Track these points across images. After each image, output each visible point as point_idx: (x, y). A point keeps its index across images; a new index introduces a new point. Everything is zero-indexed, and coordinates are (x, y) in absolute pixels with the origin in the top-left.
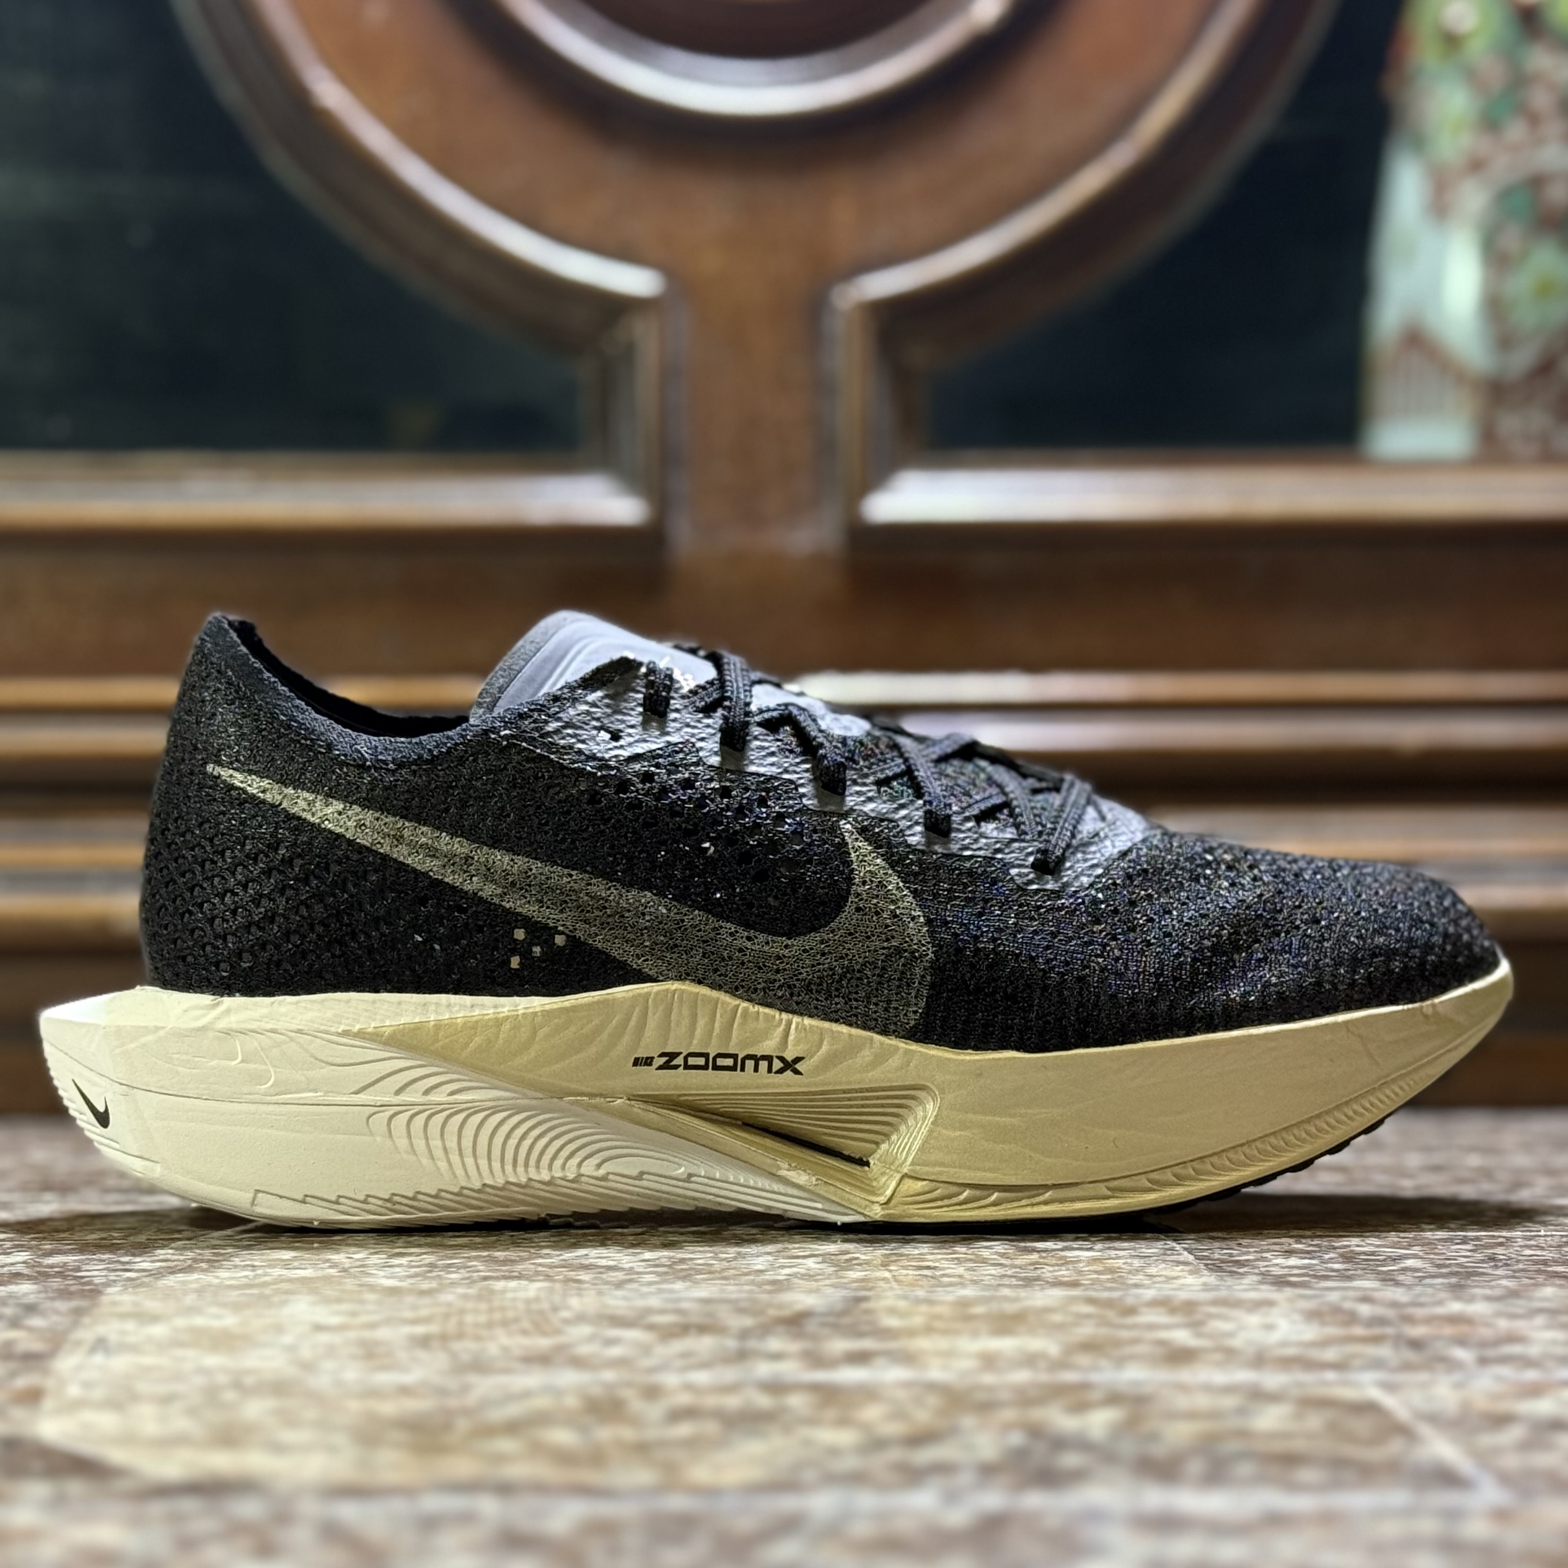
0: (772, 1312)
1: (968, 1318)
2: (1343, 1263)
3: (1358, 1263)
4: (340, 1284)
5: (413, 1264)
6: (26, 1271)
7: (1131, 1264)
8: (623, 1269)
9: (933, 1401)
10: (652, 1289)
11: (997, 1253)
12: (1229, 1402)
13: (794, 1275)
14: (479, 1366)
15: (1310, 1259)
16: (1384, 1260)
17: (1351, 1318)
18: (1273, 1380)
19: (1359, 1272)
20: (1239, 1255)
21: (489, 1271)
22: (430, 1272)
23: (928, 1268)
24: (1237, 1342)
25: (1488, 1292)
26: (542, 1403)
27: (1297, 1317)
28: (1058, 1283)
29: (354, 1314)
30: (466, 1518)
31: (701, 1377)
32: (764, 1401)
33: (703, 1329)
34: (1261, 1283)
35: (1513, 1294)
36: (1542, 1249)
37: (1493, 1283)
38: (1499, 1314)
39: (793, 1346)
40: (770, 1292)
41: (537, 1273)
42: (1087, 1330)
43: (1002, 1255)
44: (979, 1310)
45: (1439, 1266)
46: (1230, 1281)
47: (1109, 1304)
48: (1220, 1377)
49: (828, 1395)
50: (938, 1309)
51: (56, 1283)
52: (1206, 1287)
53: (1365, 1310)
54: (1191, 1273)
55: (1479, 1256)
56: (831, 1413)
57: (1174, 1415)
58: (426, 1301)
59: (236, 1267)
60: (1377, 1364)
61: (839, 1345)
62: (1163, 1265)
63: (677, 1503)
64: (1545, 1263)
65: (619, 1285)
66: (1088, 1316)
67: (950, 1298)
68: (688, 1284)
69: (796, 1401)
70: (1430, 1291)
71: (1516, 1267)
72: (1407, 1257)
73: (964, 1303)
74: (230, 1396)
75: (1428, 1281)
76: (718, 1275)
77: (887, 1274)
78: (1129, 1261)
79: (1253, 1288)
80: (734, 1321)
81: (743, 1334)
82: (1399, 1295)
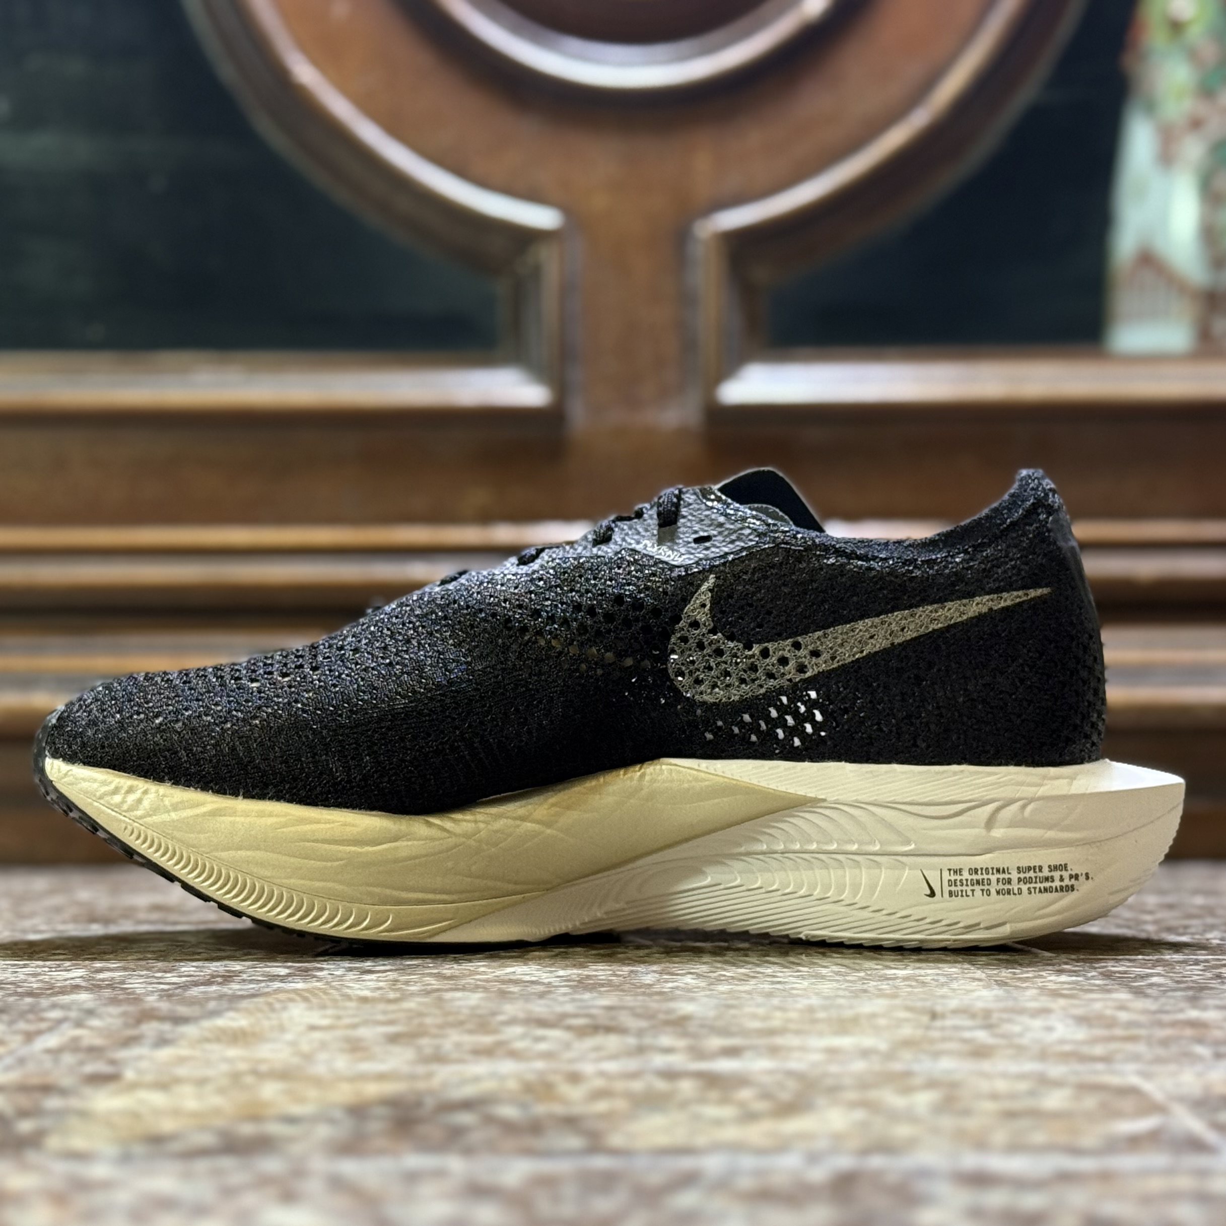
0: (662, 1016)
1: (814, 1021)
2: (1103, 979)
3: (1113, 979)
5: (380, 979)
6: (83, 984)
7: (937, 981)
8: (544, 984)
9: (792, 1084)
10: (567, 998)
12: (1023, 1086)
13: (677, 988)
14: (439, 1058)
15: (1076, 976)
16: (1135, 977)
17: (1110, 1022)
18: (1055, 1070)
19: (1117, 987)
20: (1022, 973)
21: (440, 985)
22: (394, 985)
23: (779, 982)
24: (1026, 1040)
25: (1217, 1002)
26: (488, 1086)
27: (1070, 1021)
28: (881, 994)
29: (339, 1018)
30: (439, 1174)
31: (611, 1066)
32: (661, 1085)
33: (609, 1030)
34: (1040, 995)
37: (1222, 995)
39: (681, 1043)
40: (657, 1001)
42: (907, 1031)
44: (821, 1015)
45: (1178, 982)
46: (1014, 993)
47: (923, 1011)
48: (1013, 1067)
49: (711, 1080)
50: (789, 1015)
51: (107, 993)
52: (998, 998)
53: (1123, 1016)
54: (985, 987)
56: (714, 1094)
57: (979, 1096)
59: (244, 981)
60: (1135, 1058)
61: (716, 1042)
62: (962, 982)
63: (601, 1162)
65: (541, 995)
66: (907, 1020)
67: (799, 1006)
68: (595, 995)
69: (686, 1087)
70: (1172, 1001)
72: (1152, 975)
73: (810, 1010)
74: (249, 1080)
75: (1170, 994)
76: (618, 988)
77: (747, 988)
78: (936, 978)
79: (1033, 999)
80: (633, 1023)
81: (640, 1033)
82: (1148, 1004)
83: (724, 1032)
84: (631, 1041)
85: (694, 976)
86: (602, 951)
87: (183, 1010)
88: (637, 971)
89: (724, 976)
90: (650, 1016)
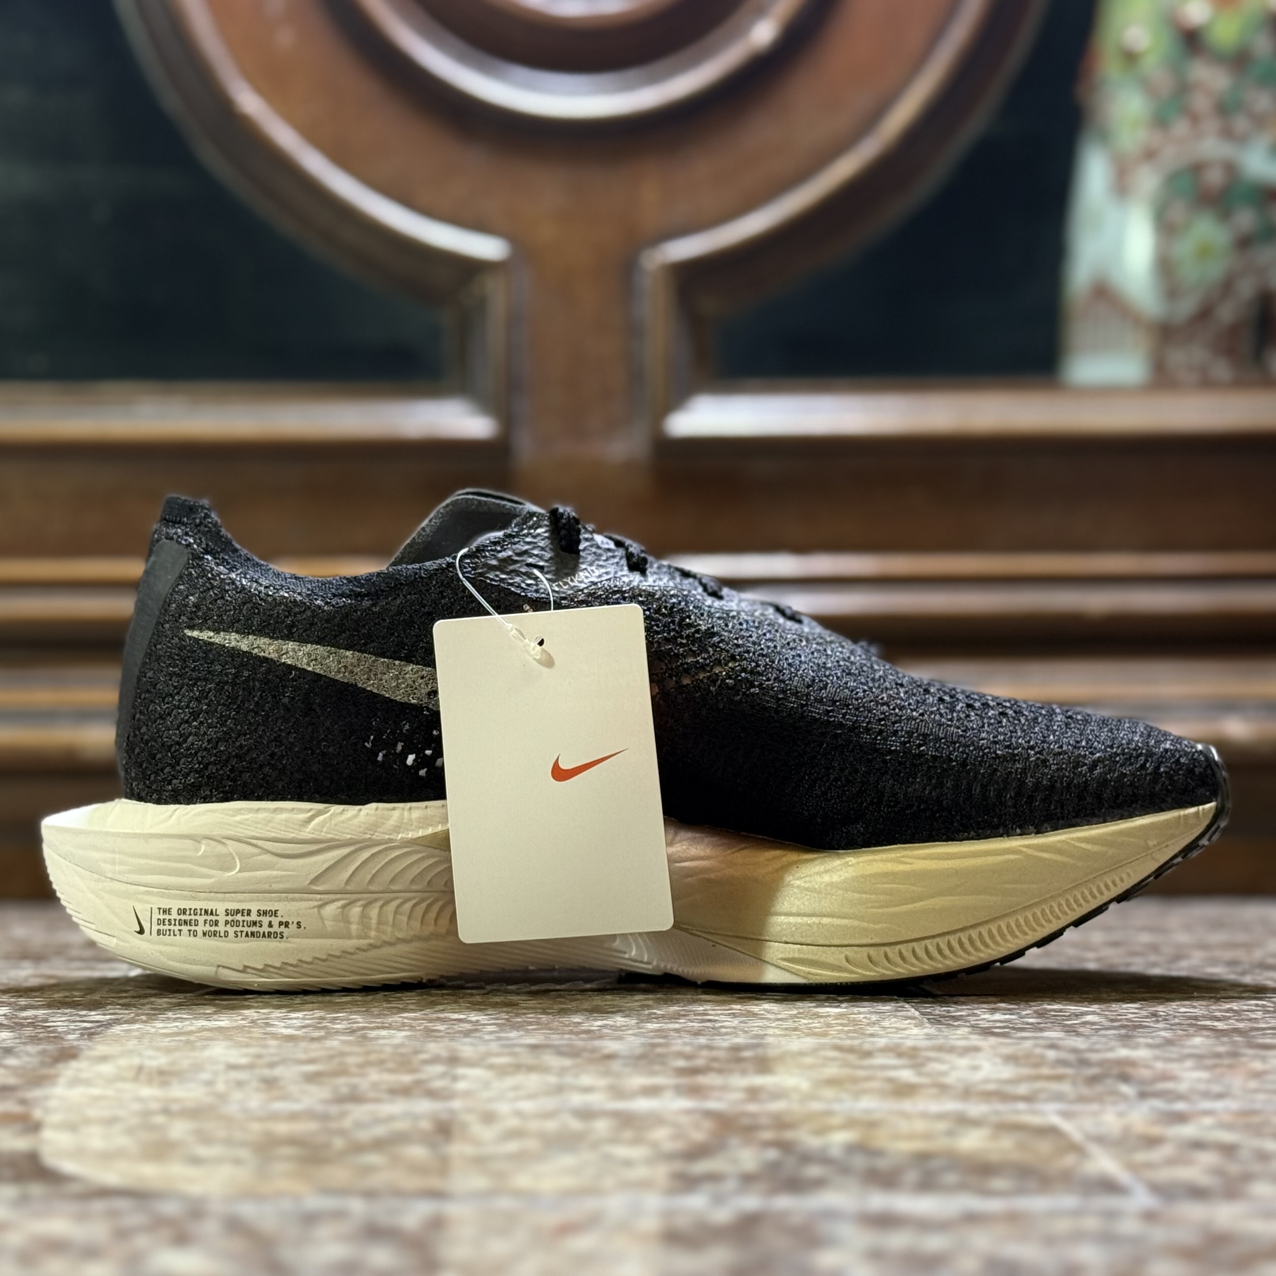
1: (740, 1060)
2: (1037, 1018)
3: (1047, 1018)
7: (869, 1019)
12: (940, 1126)
13: (606, 1026)
14: (355, 1097)
15: (1010, 1014)
16: (1070, 1016)
17: (1040, 1061)
18: (974, 1108)
19: (1049, 1025)
20: (955, 1011)
23: (710, 1021)
24: (950, 1080)
25: (1150, 1041)
26: (405, 1125)
27: (998, 1060)
28: (811, 1033)
31: (528, 1106)
33: (531, 1069)
34: (971, 1033)
35: (1169, 1042)
37: (1154, 1034)
38: (1157, 1058)
39: (603, 1082)
42: (832, 1071)
44: (747, 1054)
45: (1112, 1021)
46: (946, 1031)
47: (851, 1050)
48: (934, 1107)
49: (626, 1120)
50: (715, 1053)
52: (930, 1036)
53: (1051, 1054)
54: (916, 1025)
55: (1144, 1013)
56: (628, 1134)
60: (1059, 1097)
61: (637, 1081)
62: (894, 1020)
66: (834, 1059)
67: (726, 1044)
70: (1104, 1040)
71: (1172, 1021)
72: (1087, 1013)
73: (737, 1048)
75: (1103, 1032)
76: (546, 1026)
77: (677, 1026)
78: (868, 1015)
79: (964, 1038)
80: (557, 1062)
81: (562, 1072)
82: (1079, 1043)
89: (655, 1014)
90: (575, 1054)
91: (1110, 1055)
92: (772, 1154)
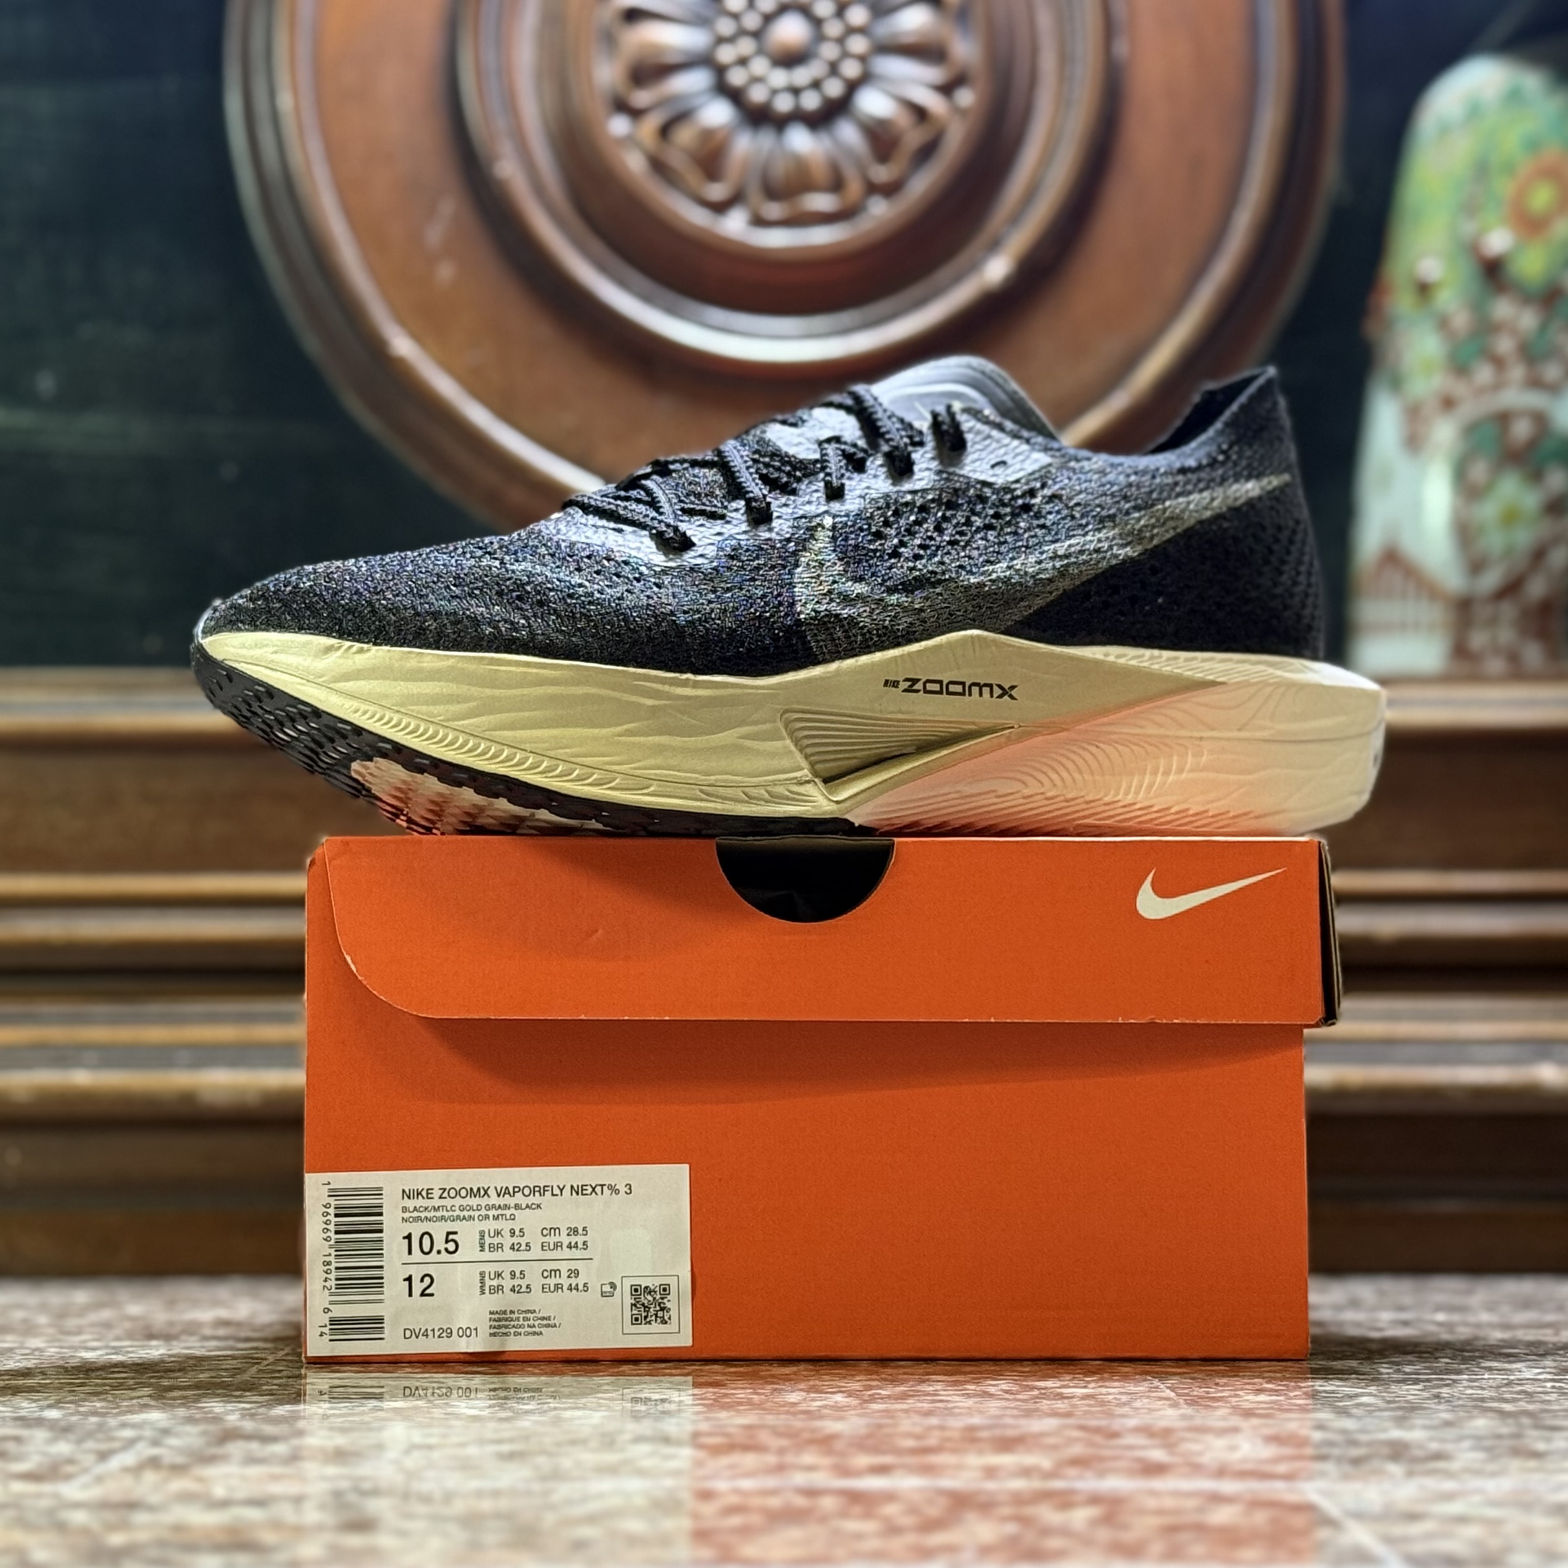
0: (806, 1435)
1: (975, 1440)
2: (1306, 1399)
3: (1318, 1399)
4: (429, 1413)
7: (1119, 1399)
9: (942, 1502)
11: (1002, 1390)
12: (1191, 1503)
13: (825, 1407)
15: (1277, 1395)
16: (1342, 1397)
17: (1302, 1442)
18: (1228, 1487)
19: (1319, 1406)
20: (1215, 1393)
23: (941, 1401)
24: (1206, 1459)
25: (1427, 1422)
26: (614, 1502)
27: (1259, 1440)
28: (1055, 1414)
31: (747, 1484)
32: (800, 1501)
33: (747, 1448)
34: (1230, 1414)
35: (1448, 1424)
36: (1483, 1389)
37: (1433, 1416)
38: (1432, 1439)
39: (826, 1461)
40: (802, 1420)
41: (600, 1405)
42: (1077, 1450)
43: (1007, 1392)
44: (984, 1434)
45: (1389, 1402)
46: (1204, 1412)
47: (1097, 1430)
48: (1186, 1485)
49: (855, 1497)
50: (947, 1434)
52: (1184, 1417)
53: (1317, 1436)
54: (1171, 1406)
55: (1426, 1394)
56: (857, 1509)
57: (1142, 1512)
58: (505, 1425)
60: (1321, 1476)
61: (863, 1460)
62: (1146, 1401)
64: (1483, 1400)
66: (1077, 1440)
67: (959, 1425)
68: (733, 1413)
69: (828, 1503)
70: (1377, 1421)
71: (1456, 1403)
72: (1362, 1395)
73: (972, 1429)
75: (1377, 1414)
76: (759, 1406)
77: (905, 1406)
78: (1118, 1396)
79: (1224, 1418)
80: (775, 1442)
81: (781, 1451)
82: (1349, 1424)
83: (876, 1450)
84: (771, 1459)
85: (845, 1395)
86: (741, 1369)
87: (269, 1429)
88: (782, 1389)
89: (880, 1394)
90: (791, 1434)
91: (1383, 1436)
92: (1011, 1528)
